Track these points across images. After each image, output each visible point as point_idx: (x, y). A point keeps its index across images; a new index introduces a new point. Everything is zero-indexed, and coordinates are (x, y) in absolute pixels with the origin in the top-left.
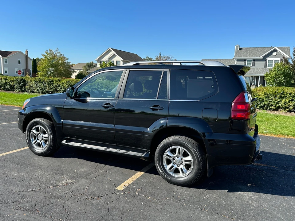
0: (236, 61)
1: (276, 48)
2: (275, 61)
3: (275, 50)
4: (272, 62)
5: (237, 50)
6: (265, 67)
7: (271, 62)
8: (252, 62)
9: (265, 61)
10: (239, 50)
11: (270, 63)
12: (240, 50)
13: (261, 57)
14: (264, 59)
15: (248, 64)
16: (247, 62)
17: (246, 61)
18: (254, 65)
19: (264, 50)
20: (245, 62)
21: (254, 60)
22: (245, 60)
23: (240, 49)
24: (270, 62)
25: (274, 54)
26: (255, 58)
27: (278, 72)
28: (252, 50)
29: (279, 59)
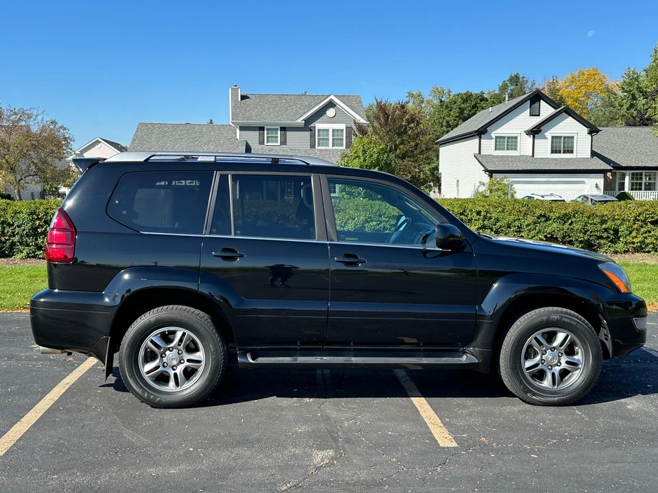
0: (238, 131)
1: (332, 97)
2: (333, 130)
3: (331, 104)
4: (328, 135)
5: (234, 100)
6: (313, 146)
7: (325, 133)
8: (279, 132)
9: (311, 130)
10: (240, 100)
11: (323, 135)
12: (244, 101)
13: (300, 120)
14: (307, 126)
15: (270, 139)
16: (266, 132)
17: (264, 130)
18: (284, 142)
19: (304, 101)
20: (261, 132)
21: (283, 129)
22: (262, 129)
23: (243, 97)
24: (321, 133)
25: (331, 112)
26: (286, 122)
27: (365, 160)
28: (273, 101)
29: (343, 126)
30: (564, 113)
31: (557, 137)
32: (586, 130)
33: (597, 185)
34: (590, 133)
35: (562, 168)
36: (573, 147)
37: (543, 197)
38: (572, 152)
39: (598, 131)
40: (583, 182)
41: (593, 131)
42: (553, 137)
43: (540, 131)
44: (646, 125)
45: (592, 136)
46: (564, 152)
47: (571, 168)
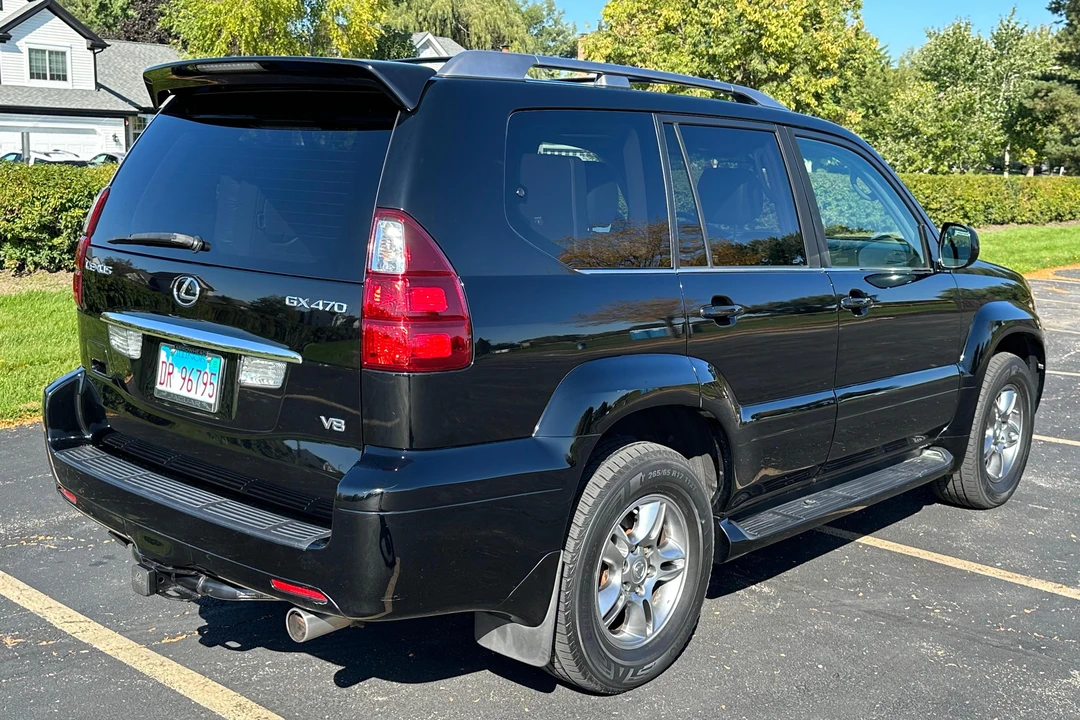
30: (46, 10)
31: (37, 51)
32: (84, 43)
33: (115, 136)
34: (91, 48)
35: (57, 105)
36: (64, 70)
37: (47, 154)
38: (65, 78)
39: (104, 46)
40: (93, 132)
41: (97, 45)
42: (31, 50)
43: (9, 37)
44: (135, 40)
45: (95, 54)
46: (52, 78)
47: (73, 107)
